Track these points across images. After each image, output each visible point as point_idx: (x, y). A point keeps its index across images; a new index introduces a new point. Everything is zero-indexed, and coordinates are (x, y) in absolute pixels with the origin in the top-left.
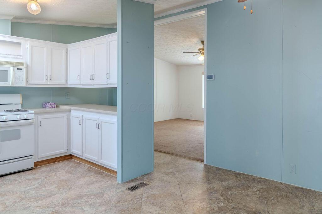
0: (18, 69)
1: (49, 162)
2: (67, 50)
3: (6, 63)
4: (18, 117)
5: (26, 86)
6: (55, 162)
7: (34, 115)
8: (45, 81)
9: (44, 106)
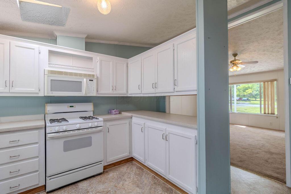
0: (90, 80)
1: (115, 165)
2: (127, 64)
3: (81, 75)
4: (90, 125)
5: (96, 96)
6: (120, 164)
7: (103, 122)
8: (111, 91)
9: (109, 112)
